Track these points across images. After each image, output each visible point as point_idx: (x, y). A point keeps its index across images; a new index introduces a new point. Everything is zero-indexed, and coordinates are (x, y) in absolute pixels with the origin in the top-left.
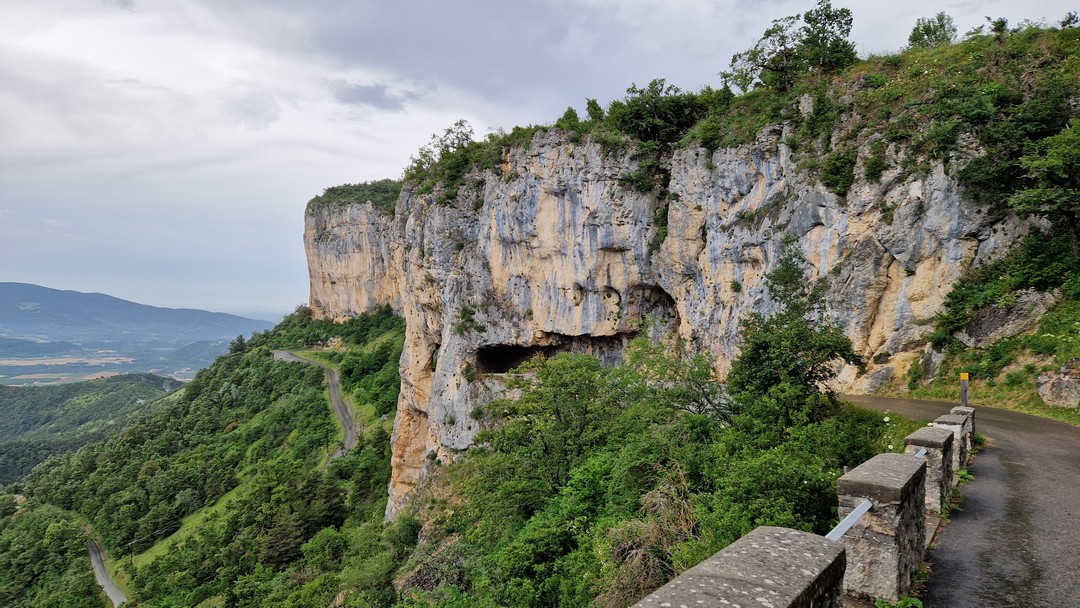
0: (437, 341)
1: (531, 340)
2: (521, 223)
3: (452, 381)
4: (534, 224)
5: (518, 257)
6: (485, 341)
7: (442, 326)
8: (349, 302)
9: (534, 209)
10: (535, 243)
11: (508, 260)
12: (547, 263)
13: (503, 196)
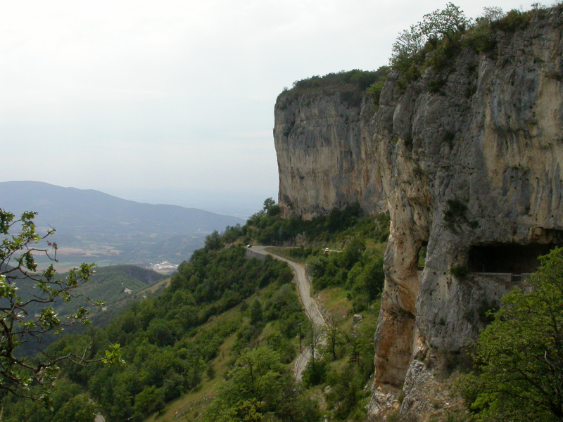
0: (423, 238)
1: (529, 238)
2: (519, 110)
3: (442, 280)
4: (533, 110)
5: (515, 146)
6: (479, 238)
7: (429, 223)
8: (317, 198)
9: (533, 95)
10: (534, 132)
11: (504, 151)
12: (548, 154)
13: (498, 81)
